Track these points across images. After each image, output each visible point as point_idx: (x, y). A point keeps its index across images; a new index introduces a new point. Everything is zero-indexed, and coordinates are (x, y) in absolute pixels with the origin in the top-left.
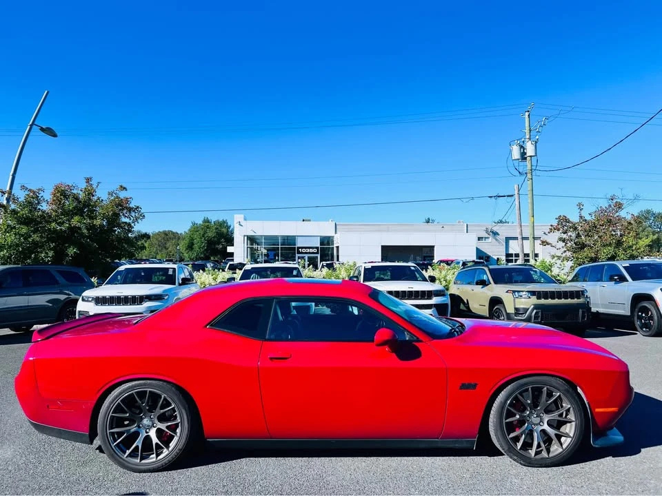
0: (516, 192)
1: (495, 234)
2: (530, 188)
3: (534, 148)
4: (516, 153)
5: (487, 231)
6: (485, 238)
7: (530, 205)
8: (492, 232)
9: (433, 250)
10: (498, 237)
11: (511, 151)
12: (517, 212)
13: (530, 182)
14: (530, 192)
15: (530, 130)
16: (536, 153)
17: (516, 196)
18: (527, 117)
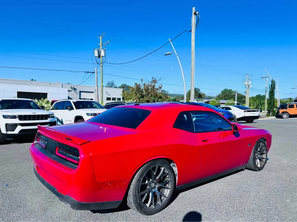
0: (96, 71)
1: (75, 89)
2: (101, 70)
3: (104, 53)
4: (96, 54)
5: (71, 88)
6: (71, 91)
7: (101, 78)
8: (74, 88)
9: (47, 95)
10: (76, 91)
11: (94, 53)
12: (96, 80)
13: (101, 68)
14: (102, 72)
15: (102, 45)
16: (105, 55)
17: (96, 73)
18: (101, 38)
